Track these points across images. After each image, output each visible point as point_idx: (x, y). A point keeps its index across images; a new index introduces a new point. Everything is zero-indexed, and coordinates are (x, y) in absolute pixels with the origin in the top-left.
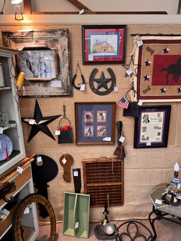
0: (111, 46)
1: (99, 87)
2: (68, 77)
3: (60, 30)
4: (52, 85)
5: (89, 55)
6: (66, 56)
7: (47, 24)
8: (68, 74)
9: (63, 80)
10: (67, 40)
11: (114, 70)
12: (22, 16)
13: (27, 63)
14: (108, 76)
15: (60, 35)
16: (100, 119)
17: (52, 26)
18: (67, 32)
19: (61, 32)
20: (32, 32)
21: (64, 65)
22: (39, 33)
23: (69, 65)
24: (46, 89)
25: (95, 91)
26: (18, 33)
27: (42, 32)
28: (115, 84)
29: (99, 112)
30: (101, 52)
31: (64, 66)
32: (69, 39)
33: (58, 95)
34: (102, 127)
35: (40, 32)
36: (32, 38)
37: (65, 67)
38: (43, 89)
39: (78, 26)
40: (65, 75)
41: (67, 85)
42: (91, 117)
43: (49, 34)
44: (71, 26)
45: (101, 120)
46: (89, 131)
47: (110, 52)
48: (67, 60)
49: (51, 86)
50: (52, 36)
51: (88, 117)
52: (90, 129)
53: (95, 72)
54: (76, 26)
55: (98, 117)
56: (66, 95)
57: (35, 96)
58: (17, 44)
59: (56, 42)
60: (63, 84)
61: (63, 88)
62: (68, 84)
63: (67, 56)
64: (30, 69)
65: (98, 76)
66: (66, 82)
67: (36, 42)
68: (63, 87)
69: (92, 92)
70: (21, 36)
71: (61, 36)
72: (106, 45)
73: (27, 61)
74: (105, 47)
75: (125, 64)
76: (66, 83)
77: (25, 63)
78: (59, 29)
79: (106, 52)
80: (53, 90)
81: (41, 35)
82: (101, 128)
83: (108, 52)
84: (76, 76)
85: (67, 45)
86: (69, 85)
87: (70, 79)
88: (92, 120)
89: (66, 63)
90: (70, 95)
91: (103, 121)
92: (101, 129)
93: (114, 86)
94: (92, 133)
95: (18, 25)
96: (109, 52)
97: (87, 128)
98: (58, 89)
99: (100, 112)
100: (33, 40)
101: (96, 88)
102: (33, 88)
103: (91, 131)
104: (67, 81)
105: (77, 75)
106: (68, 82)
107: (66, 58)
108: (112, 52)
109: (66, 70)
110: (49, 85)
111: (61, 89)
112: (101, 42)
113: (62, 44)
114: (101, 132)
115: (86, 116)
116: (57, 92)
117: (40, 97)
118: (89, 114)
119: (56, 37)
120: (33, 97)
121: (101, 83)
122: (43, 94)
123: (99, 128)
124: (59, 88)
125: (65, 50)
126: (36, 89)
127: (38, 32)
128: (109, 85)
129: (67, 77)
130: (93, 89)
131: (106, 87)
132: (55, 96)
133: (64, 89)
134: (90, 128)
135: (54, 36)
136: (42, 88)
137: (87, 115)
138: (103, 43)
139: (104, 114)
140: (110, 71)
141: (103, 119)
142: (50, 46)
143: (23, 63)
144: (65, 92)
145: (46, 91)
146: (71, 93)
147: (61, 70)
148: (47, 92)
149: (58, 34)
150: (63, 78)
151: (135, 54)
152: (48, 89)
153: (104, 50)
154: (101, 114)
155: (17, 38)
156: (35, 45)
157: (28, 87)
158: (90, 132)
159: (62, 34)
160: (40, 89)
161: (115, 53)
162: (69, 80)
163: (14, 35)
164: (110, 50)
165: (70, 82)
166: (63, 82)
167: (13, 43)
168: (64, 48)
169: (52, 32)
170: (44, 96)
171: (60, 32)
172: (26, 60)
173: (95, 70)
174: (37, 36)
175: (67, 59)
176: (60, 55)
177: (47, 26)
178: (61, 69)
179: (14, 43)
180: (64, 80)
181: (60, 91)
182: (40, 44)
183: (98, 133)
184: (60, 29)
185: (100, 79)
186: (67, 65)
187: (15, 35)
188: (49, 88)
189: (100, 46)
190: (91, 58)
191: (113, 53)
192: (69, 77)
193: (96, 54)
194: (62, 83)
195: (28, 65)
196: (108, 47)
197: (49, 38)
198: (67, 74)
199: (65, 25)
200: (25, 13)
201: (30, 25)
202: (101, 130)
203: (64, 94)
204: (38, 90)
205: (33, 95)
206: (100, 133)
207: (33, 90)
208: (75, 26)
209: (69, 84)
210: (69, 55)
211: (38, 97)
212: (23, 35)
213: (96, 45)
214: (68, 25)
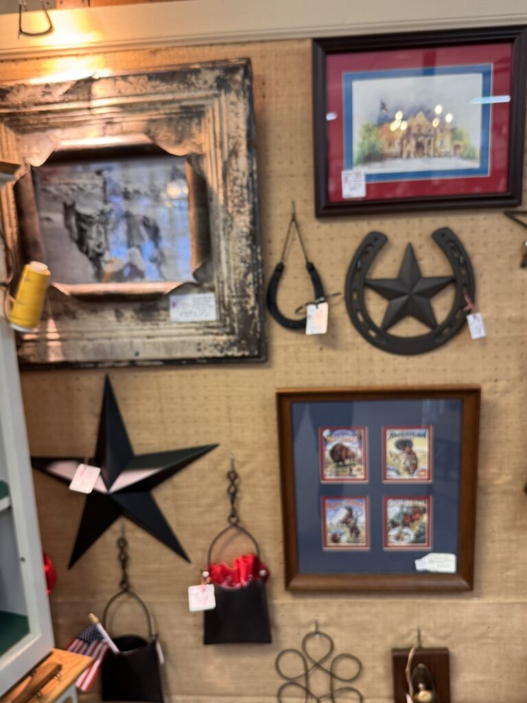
0: (450, 128)
2: (246, 275)
3: (213, 65)
4: (175, 314)
5: (344, 174)
6: (238, 182)
7: (153, 47)
8: (245, 262)
9: (226, 292)
10: (242, 107)
11: (465, 238)
12: (48, 17)
13: (67, 217)
15: (211, 87)
16: (402, 465)
18: (242, 71)
19: (217, 73)
20: (90, 80)
21: (229, 222)
22: (121, 84)
23: (253, 222)
24: (150, 333)
25: (373, 334)
26: (30, 91)
27: (131, 79)
28: (473, 300)
29: (393, 435)
31: (231, 226)
32: (251, 101)
33: (201, 359)
34: (409, 503)
35: (124, 77)
36: (89, 109)
37: (234, 233)
38: (136, 333)
39: (296, 46)
40: (235, 268)
41: (243, 310)
42: (353, 456)
43: (163, 87)
44: (263, 45)
45: (407, 469)
46: (349, 521)
47: (447, 155)
48: (243, 201)
49: (168, 316)
50: (178, 96)
51: (340, 455)
52: (350, 515)
53: (373, 246)
54: (286, 47)
55: (389, 459)
56: (237, 358)
57: (102, 362)
58: (26, 137)
59: (196, 120)
60: (224, 306)
61: (225, 326)
62: (249, 307)
63: (244, 182)
65: (386, 267)
66: (237, 297)
67: (108, 123)
68: (225, 320)
69: (360, 340)
70: (42, 100)
71: (216, 92)
72: (426, 122)
73: (69, 209)
74: (422, 131)
75: (519, 208)
76: (240, 303)
77: (58, 218)
78: (207, 62)
79: (429, 156)
80: (180, 335)
81: (129, 92)
82: (405, 510)
84: (280, 269)
85: (243, 133)
86: (250, 312)
87: (255, 282)
88: (359, 470)
89: (239, 212)
90: (255, 357)
91: (415, 477)
92: (405, 515)
93: (469, 312)
94: (363, 533)
95: (31, 59)
96: (440, 156)
97: (336, 511)
98: (201, 332)
99: (397, 432)
100: (92, 115)
101: (378, 320)
102: (93, 329)
103: (355, 523)
104: (246, 295)
105: (286, 264)
106: (249, 296)
107: (239, 189)
108: (455, 154)
109: (239, 245)
110: (162, 312)
111: (215, 331)
113: (221, 128)
114: (406, 530)
115: (333, 452)
116: (199, 344)
117: (122, 364)
118: (347, 444)
119: (193, 99)
120: (94, 366)
121: (404, 299)
122: (137, 354)
123: (394, 509)
124: (207, 327)
125: (234, 153)
126: (108, 331)
127: (114, 78)
128: (442, 307)
129: (241, 278)
130: (363, 326)
132: (191, 363)
133: (228, 330)
134: (350, 510)
135: (185, 95)
136: (133, 326)
137: (338, 448)
139: (421, 446)
140: (447, 242)
141: (415, 467)
142: (168, 141)
143: (48, 219)
144: (232, 345)
145: (151, 340)
146: (259, 349)
147: (214, 245)
148: (154, 344)
149: (201, 82)
150: (223, 283)
152: (157, 332)
153: (419, 146)
154: (404, 445)
155: (24, 114)
156: (104, 135)
157: (72, 326)
158: (354, 530)
160: (123, 333)
161: (469, 157)
162: (251, 291)
163: (14, 99)
164: (448, 148)
165: (257, 296)
166: (227, 299)
167: (6, 137)
168: (231, 147)
169: (179, 75)
170: (139, 363)
171: (210, 77)
172: (61, 207)
174: (110, 97)
175: (246, 196)
176: (214, 179)
177: (154, 52)
178: (214, 240)
179: (11, 135)
180: (229, 288)
181: (210, 338)
182: (124, 133)
183: (393, 533)
184: (214, 62)
185: (399, 279)
186: (243, 222)
188: (162, 325)
190: (353, 186)
191: (461, 157)
192: (250, 277)
194: (220, 302)
195: (68, 227)
196: (435, 131)
197: (164, 103)
198: (242, 265)
199: (237, 43)
200: (61, 2)
201: (83, 55)
202: (408, 519)
203: (230, 353)
204: (114, 335)
205: (91, 357)
206: (400, 533)
207: (91, 336)
208: (279, 46)
209: (253, 308)
210: (251, 175)
211: (116, 366)
212: (48, 98)
213: (379, 123)
214: (250, 42)
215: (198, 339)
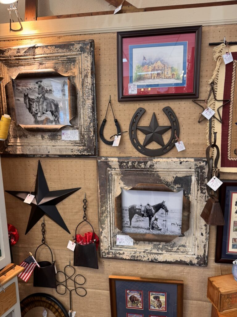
0: (170, 67)
1: (148, 142)
2: (90, 124)
3: (79, 42)
4: (64, 137)
6: (88, 87)
7: (59, 35)
8: (90, 118)
9: (83, 130)
10: (90, 59)
11: (176, 111)
12: (20, 23)
13: (25, 100)
14: (164, 121)
15: (78, 51)
17: (67, 37)
18: (90, 45)
19: (80, 45)
20: (34, 47)
22: (45, 49)
23: (93, 103)
24: (54, 144)
25: (140, 148)
26: (12, 51)
27: (49, 47)
28: (178, 137)
30: (153, 78)
31: (85, 104)
32: (94, 57)
33: (73, 155)
35: (47, 46)
36: (34, 58)
37: (86, 107)
38: (49, 144)
39: (112, 35)
40: (86, 120)
41: (89, 137)
43: (60, 50)
44: (100, 35)
47: (169, 78)
48: (89, 95)
49: (61, 138)
50: (66, 54)
53: (140, 114)
54: (109, 35)
56: (86, 155)
57: (36, 155)
58: (11, 69)
59: (73, 63)
61: (82, 143)
62: (91, 136)
63: (90, 87)
64: (30, 109)
65: (145, 122)
66: (87, 132)
67: (40, 64)
68: (82, 141)
70: (17, 55)
71: (80, 52)
72: (162, 65)
73: (26, 96)
74: (160, 68)
75: (198, 99)
76: (88, 134)
77: (22, 99)
78: (77, 41)
79: (162, 78)
80: (65, 146)
81: (48, 52)
83: (164, 78)
84: (105, 121)
85: (90, 69)
86: (92, 138)
87: (93, 126)
89: (88, 99)
90: (93, 155)
95: (15, 40)
96: (167, 78)
98: (73, 145)
100: (35, 61)
102: (33, 142)
104: (90, 131)
105: (107, 119)
107: (88, 90)
108: (172, 78)
109: (88, 112)
110: (59, 137)
111: (78, 145)
112: (153, 61)
113: (82, 66)
116: (72, 149)
117: (43, 156)
119: (72, 55)
120: (33, 156)
122: (49, 152)
124: (75, 143)
125: (86, 76)
126: (38, 143)
127: (43, 47)
129: (88, 124)
131: (160, 142)
132: (69, 156)
135: (69, 54)
136: (48, 141)
138: (156, 61)
140: (169, 112)
142: (62, 71)
143: (18, 100)
144: (84, 150)
145: (54, 147)
146: (95, 152)
147: (79, 112)
148: (55, 148)
149: (74, 48)
150: (82, 126)
151: (218, 79)
152: (56, 144)
153: (159, 74)
155: (10, 60)
156: (39, 69)
157: (26, 140)
159: (82, 50)
160: (44, 144)
161: (178, 79)
162: (92, 130)
164: (170, 75)
165: (94, 132)
166: (83, 132)
167: (4, 68)
168: (85, 74)
169: (67, 46)
170: (50, 156)
171: (78, 46)
172: (23, 95)
173: (141, 111)
174: (41, 54)
175: (90, 93)
176: (79, 86)
177: (59, 37)
178: (79, 109)
179: (6, 68)
180: (84, 128)
181: (76, 148)
182: (46, 68)
185: (150, 127)
186: (89, 103)
187: (7, 54)
188: (58, 141)
189: (150, 67)
190: (132, 90)
191: (175, 78)
192: (92, 124)
193: (142, 81)
194: (81, 134)
195: (26, 103)
196: (165, 68)
197: (61, 56)
199: (90, 34)
200: (26, 19)
201: (33, 38)
203: (84, 154)
204: (40, 144)
205: (32, 153)
207: (32, 145)
208: (106, 35)
209: (93, 136)
210: (93, 85)
211: (41, 156)
212: (19, 54)
213: (143, 65)
214: (95, 34)
215: (72, 147)
